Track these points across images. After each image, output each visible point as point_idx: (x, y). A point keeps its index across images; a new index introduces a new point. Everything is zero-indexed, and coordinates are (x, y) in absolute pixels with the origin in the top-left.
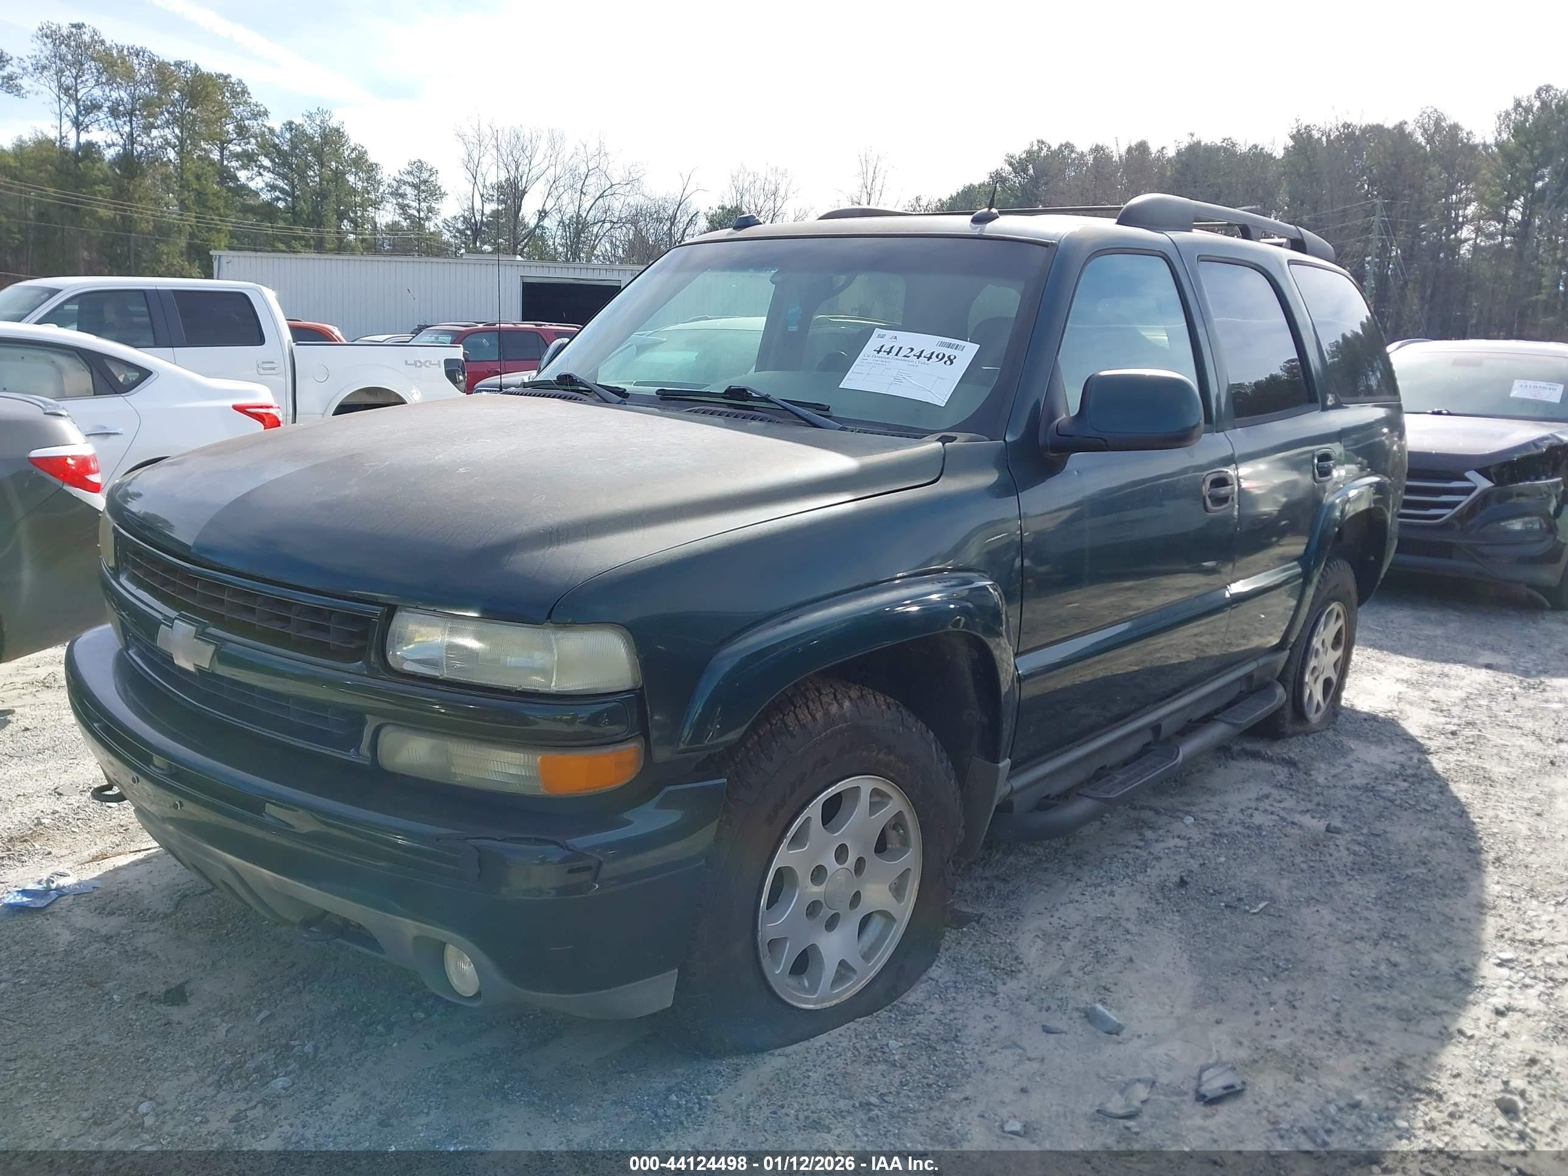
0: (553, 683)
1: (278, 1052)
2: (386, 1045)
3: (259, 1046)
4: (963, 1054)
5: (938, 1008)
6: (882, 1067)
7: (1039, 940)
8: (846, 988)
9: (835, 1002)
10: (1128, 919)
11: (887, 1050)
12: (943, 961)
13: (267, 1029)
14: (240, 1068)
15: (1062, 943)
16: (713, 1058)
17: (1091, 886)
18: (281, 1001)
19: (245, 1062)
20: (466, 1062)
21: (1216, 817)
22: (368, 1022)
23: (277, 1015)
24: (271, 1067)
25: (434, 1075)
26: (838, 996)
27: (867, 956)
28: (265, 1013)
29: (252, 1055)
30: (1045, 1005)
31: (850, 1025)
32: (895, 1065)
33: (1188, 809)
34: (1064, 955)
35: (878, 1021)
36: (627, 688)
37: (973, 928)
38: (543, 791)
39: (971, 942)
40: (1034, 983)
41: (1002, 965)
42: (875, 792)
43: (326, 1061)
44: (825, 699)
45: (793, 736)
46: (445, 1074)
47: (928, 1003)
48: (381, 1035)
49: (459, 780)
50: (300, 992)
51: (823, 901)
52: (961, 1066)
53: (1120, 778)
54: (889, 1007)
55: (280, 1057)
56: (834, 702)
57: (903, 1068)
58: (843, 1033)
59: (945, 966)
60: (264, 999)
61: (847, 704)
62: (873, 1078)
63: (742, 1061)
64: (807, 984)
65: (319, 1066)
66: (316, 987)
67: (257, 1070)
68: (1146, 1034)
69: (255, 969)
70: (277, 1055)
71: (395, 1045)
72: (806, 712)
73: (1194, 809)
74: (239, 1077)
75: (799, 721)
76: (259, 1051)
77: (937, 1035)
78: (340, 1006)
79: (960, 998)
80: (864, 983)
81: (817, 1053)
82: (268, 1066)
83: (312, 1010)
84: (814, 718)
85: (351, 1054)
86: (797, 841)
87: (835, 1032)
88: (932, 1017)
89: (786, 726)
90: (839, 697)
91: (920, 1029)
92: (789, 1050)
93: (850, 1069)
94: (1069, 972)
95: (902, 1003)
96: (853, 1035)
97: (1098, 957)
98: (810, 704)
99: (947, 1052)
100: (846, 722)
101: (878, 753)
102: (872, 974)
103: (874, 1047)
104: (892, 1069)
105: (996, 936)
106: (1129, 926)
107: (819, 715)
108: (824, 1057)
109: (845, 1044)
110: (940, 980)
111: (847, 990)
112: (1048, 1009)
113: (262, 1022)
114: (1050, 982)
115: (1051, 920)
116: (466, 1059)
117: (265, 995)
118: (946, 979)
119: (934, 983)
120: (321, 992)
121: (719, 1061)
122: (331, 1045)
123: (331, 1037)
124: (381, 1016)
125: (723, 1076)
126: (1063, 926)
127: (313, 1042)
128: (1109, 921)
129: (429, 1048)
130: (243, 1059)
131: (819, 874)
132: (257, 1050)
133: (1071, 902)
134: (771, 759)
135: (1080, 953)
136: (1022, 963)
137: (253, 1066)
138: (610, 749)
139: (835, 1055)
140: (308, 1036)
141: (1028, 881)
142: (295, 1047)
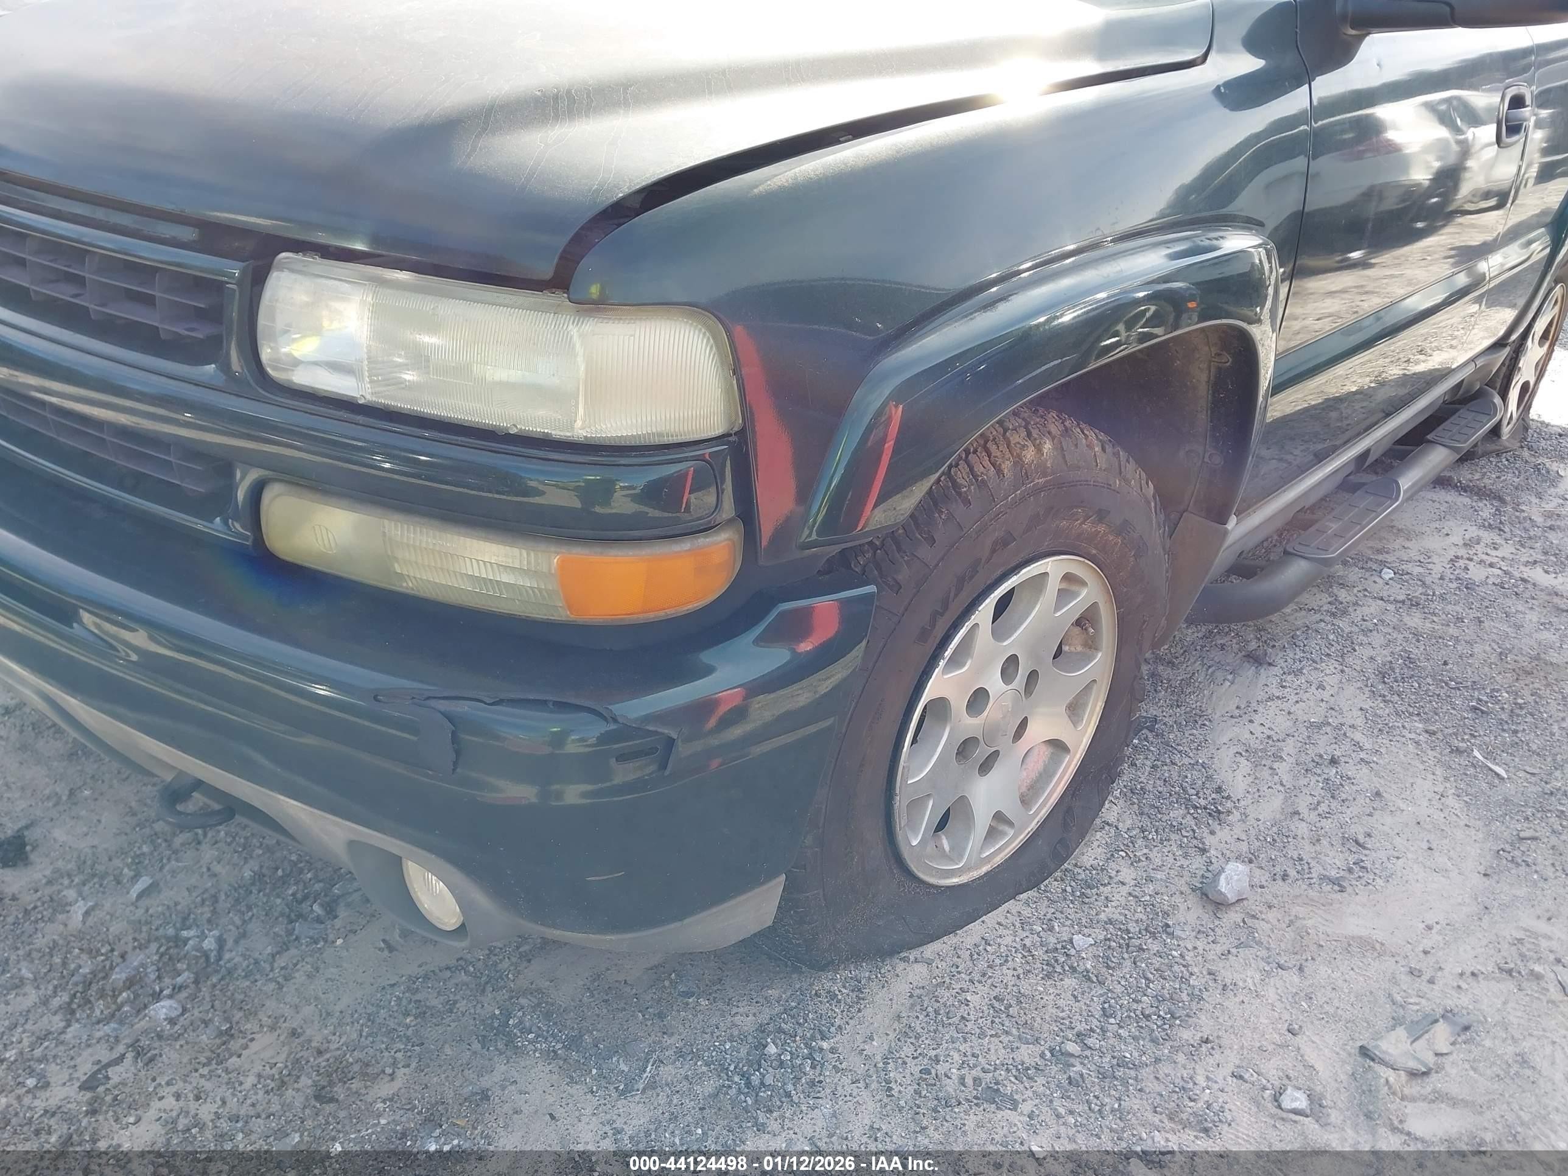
0: (579, 423)
1: (162, 949)
2: (326, 941)
3: (135, 939)
4: (1182, 956)
5: (1128, 874)
6: (1070, 982)
7: (1242, 760)
8: (999, 848)
9: (985, 869)
10: (1352, 726)
11: (1073, 952)
12: (1117, 793)
13: (147, 911)
14: (104, 978)
15: (1276, 765)
16: (823, 968)
17: (1289, 674)
18: (169, 859)
19: (112, 968)
20: (448, 974)
21: (1421, 570)
22: (299, 896)
23: (161, 884)
24: (153, 976)
25: (399, 999)
26: (989, 858)
27: (1026, 801)
28: (144, 882)
29: (123, 956)
30: (1278, 869)
31: (1010, 905)
32: (1089, 979)
33: (1380, 557)
34: (1282, 784)
35: (1049, 899)
36: (718, 431)
37: (1146, 739)
38: (562, 613)
39: (1148, 763)
40: (1253, 832)
41: (1203, 802)
42: (1068, 578)
43: (235, 968)
44: (1015, 438)
45: (967, 502)
46: (418, 997)
47: (1112, 865)
48: (319, 920)
49: (408, 586)
50: (199, 843)
51: (981, 739)
52: (1183, 980)
53: (1334, 526)
54: (1058, 874)
55: (166, 958)
56: (1029, 443)
57: (1101, 983)
58: (1002, 920)
59: (1122, 801)
60: (143, 854)
61: (1048, 446)
62: (1061, 1003)
63: (864, 972)
64: (947, 847)
65: (223, 979)
66: (222, 833)
67: (130, 983)
68: (1437, 923)
69: (133, 804)
70: (162, 955)
71: (339, 942)
72: (986, 462)
73: (1390, 558)
74: (102, 994)
75: (975, 476)
76: (134, 948)
77: (1137, 921)
78: (256, 869)
79: (1156, 858)
80: (1022, 838)
81: (971, 955)
82: (146, 975)
83: (215, 875)
84: (999, 471)
85: (273, 956)
86: (955, 662)
87: (991, 919)
88: (1124, 890)
89: (956, 486)
90: (1035, 433)
91: (1109, 912)
92: (930, 950)
93: (1025, 987)
94: (1297, 813)
95: (1076, 865)
96: (1018, 925)
97: (1332, 790)
98: (992, 447)
99: (1158, 954)
100: (1044, 474)
101: (1083, 523)
102: (1033, 826)
103: (1051, 946)
104: (1086, 985)
105: (1180, 752)
106: (1358, 736)
107: (1007, 466)
108: (982, 965)
109: (1008, 940)
110: (1121, 825)
111: (1000, 850)
112: (1285, 877)
113: (140, 896)
114: (1275, 829)
115: (1251, 727)
116: (448, 968)
117: (145, 849)
118: (1129, 822)
119: (1113, 831)
120: (229, 844)
121: (830, 975)
122: (244, 935)
123: (244, 921)
124: (318, 886)
125: (839, 1001)
126: (1269, 737)
127: (216, 933)
128: (1328, 729)
129: (391, 948)
130: (108, 964)
131: (978, 699)
132: (130, 945)
133: (1270, 699)
134: (932, 541)
135: (1305, 781)
136: (1228, 798)
137: (124, 976)
138: (685, 546)
139: (998, 961)
140: (209, 921)
141: (1203, 665)
142: (189, 939)
